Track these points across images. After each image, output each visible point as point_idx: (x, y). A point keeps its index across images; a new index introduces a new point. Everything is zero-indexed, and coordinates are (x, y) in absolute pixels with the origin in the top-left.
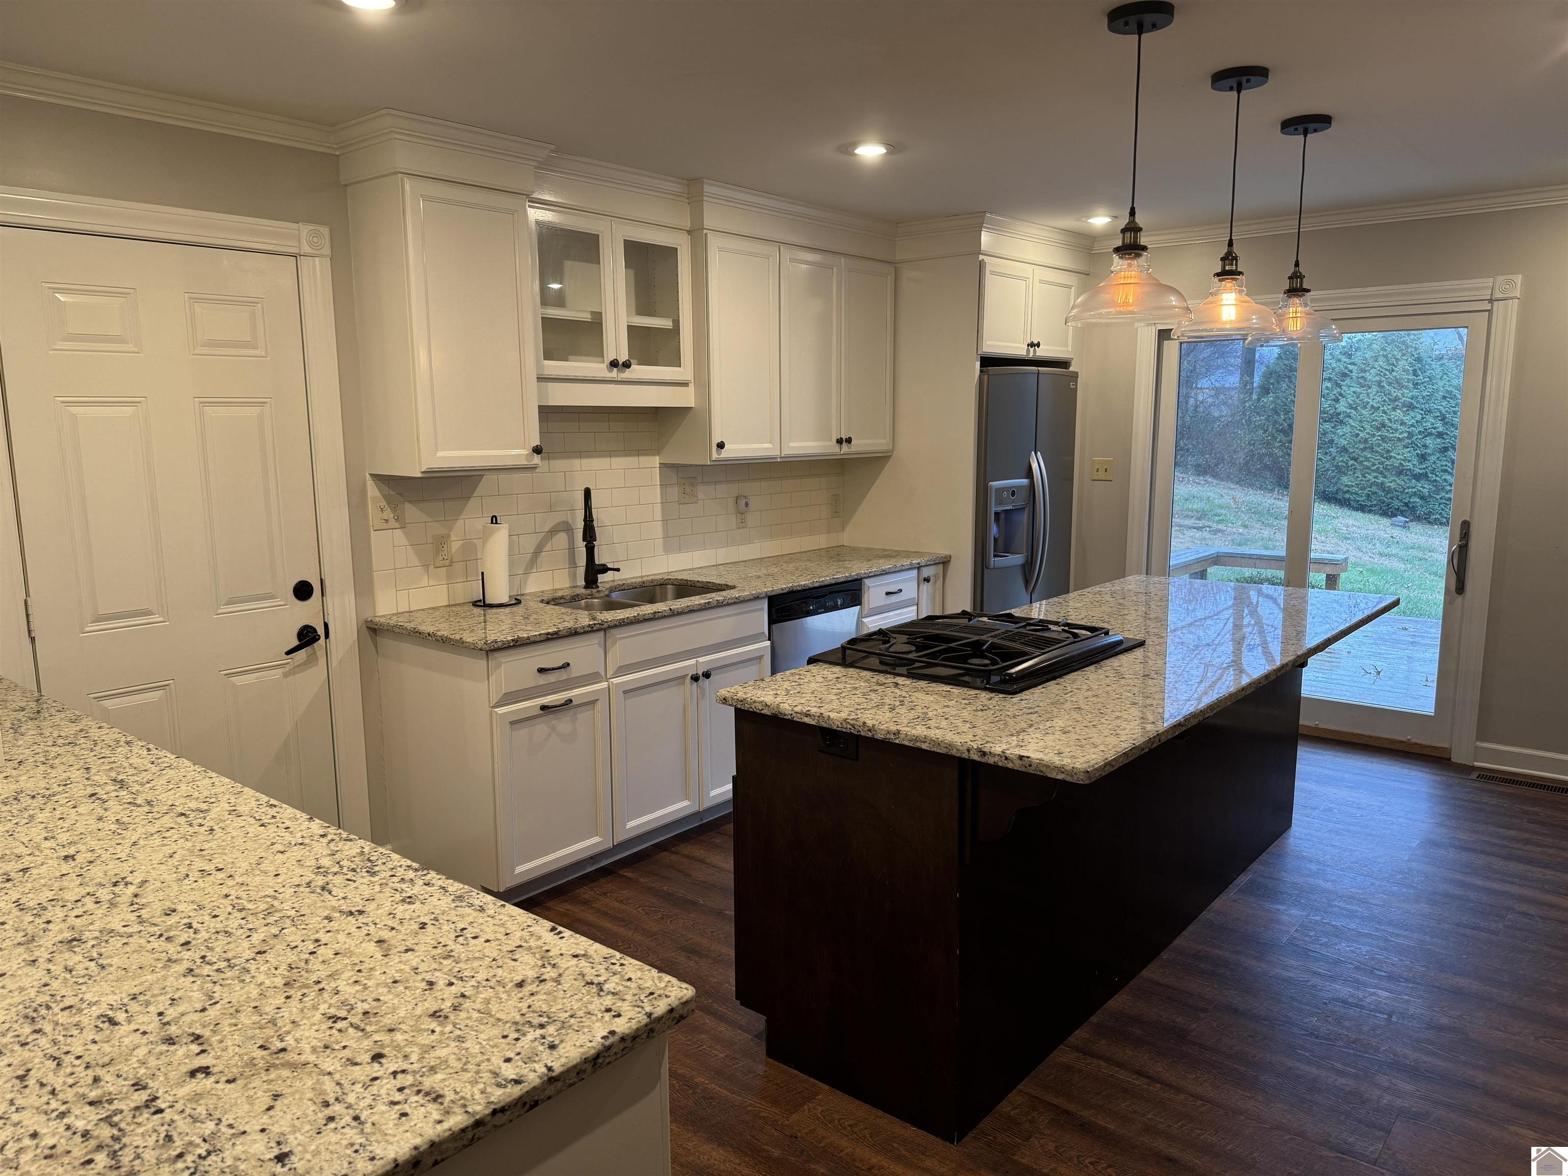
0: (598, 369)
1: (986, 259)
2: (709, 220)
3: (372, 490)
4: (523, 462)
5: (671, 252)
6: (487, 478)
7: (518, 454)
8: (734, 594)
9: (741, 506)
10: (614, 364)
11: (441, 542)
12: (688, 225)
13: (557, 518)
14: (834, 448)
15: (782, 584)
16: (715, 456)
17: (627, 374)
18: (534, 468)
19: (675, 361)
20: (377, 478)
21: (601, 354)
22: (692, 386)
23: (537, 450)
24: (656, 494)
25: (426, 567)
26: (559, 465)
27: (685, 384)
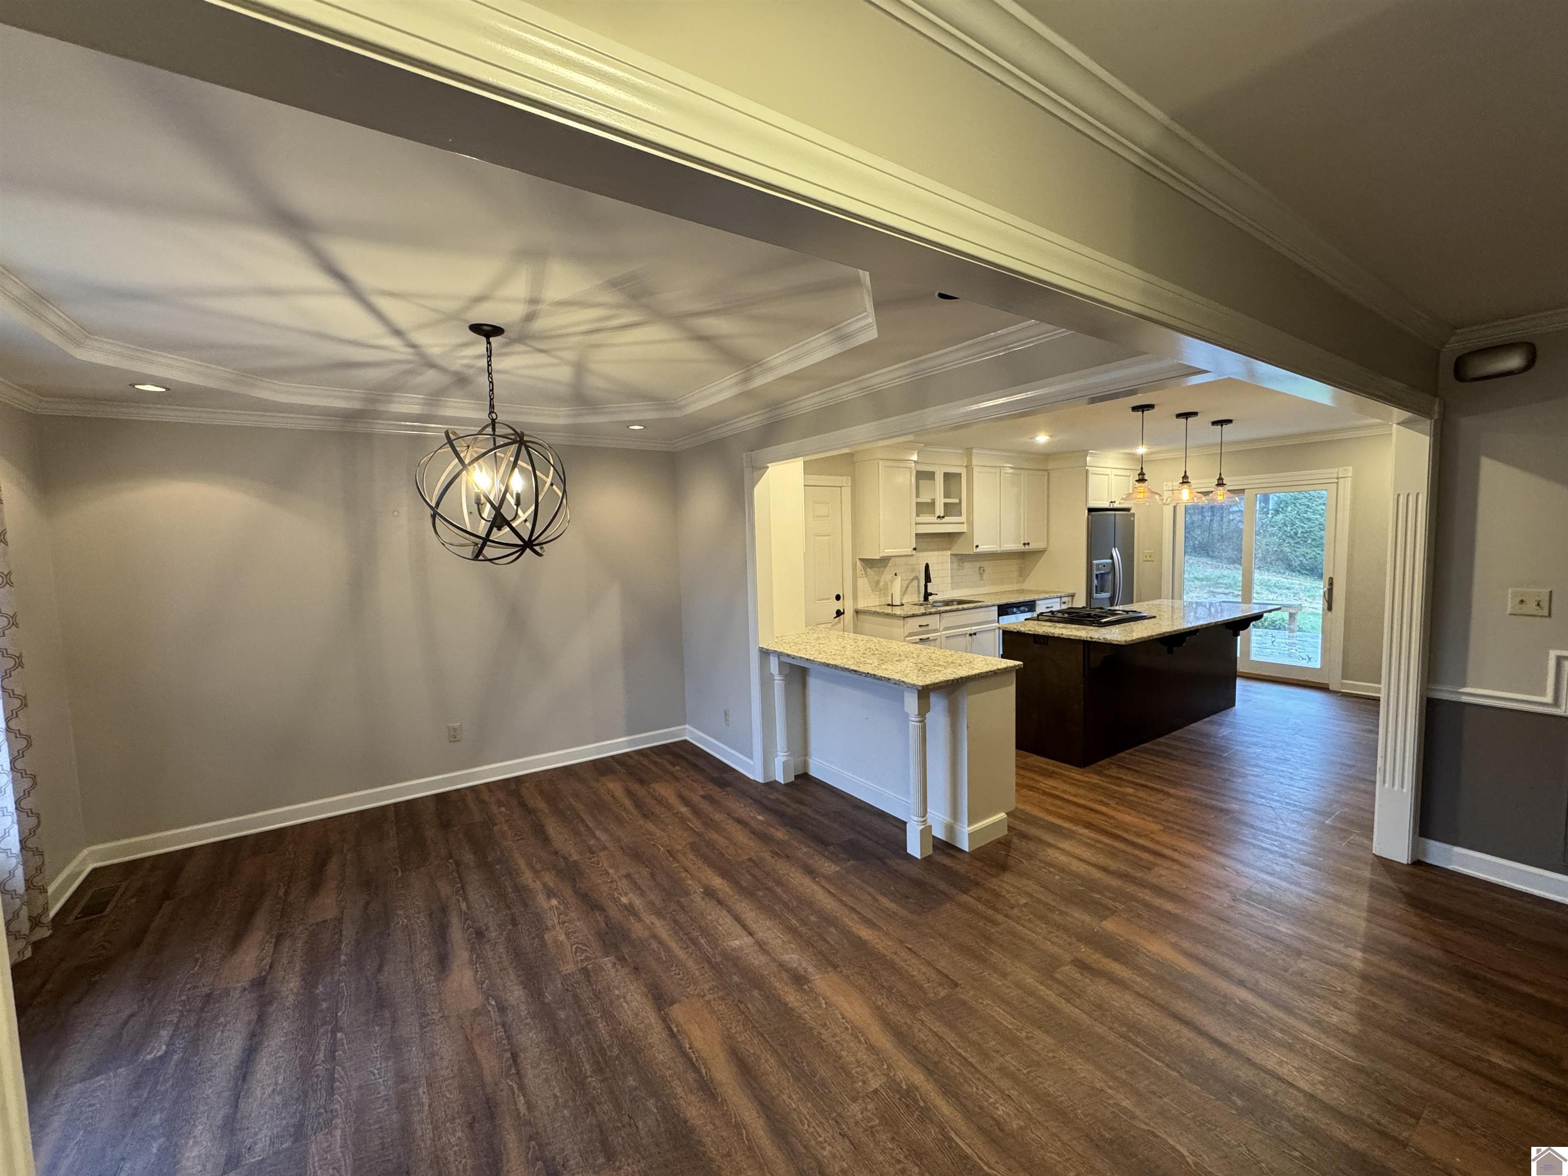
0: (933, 519)
1: (1089, 468)
2: (974, 462)
3: (859, 563)
4: (910, 553)
5: (960, 475)
6: (893, 560)
7: (909, 551)
8: (983, 604)
9: (982, 570)
10: (939, 517)
11: (878, 583)
12: (965, 464)
13: (913, 575)
14: (1021, 547)
15: (1004, 601)
16: (975, 551)
17: (944, 520)
18: (912, 555)
19: (960, 515)
20: (860, 559)
21: (934, 513)
22: (965, 524)
23: (915, 549)
24: (948, 566)
25: (873, 591)
26: (921, 554)
27: (963, 523)
